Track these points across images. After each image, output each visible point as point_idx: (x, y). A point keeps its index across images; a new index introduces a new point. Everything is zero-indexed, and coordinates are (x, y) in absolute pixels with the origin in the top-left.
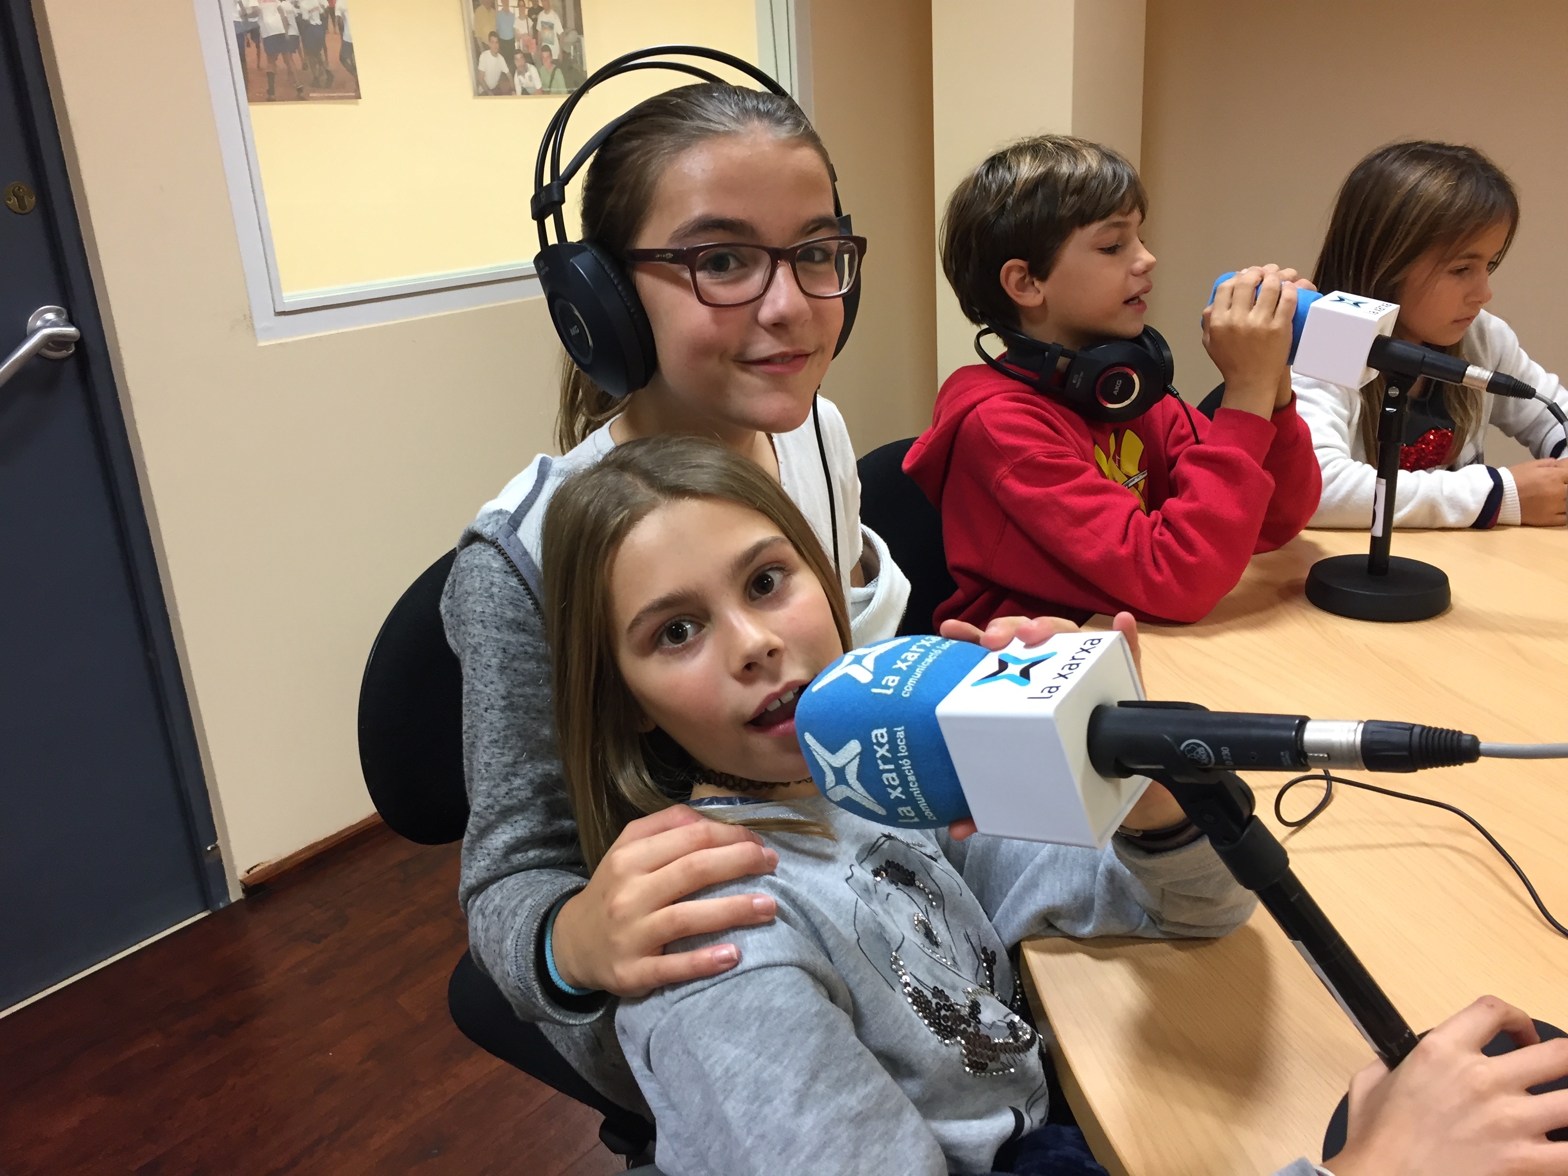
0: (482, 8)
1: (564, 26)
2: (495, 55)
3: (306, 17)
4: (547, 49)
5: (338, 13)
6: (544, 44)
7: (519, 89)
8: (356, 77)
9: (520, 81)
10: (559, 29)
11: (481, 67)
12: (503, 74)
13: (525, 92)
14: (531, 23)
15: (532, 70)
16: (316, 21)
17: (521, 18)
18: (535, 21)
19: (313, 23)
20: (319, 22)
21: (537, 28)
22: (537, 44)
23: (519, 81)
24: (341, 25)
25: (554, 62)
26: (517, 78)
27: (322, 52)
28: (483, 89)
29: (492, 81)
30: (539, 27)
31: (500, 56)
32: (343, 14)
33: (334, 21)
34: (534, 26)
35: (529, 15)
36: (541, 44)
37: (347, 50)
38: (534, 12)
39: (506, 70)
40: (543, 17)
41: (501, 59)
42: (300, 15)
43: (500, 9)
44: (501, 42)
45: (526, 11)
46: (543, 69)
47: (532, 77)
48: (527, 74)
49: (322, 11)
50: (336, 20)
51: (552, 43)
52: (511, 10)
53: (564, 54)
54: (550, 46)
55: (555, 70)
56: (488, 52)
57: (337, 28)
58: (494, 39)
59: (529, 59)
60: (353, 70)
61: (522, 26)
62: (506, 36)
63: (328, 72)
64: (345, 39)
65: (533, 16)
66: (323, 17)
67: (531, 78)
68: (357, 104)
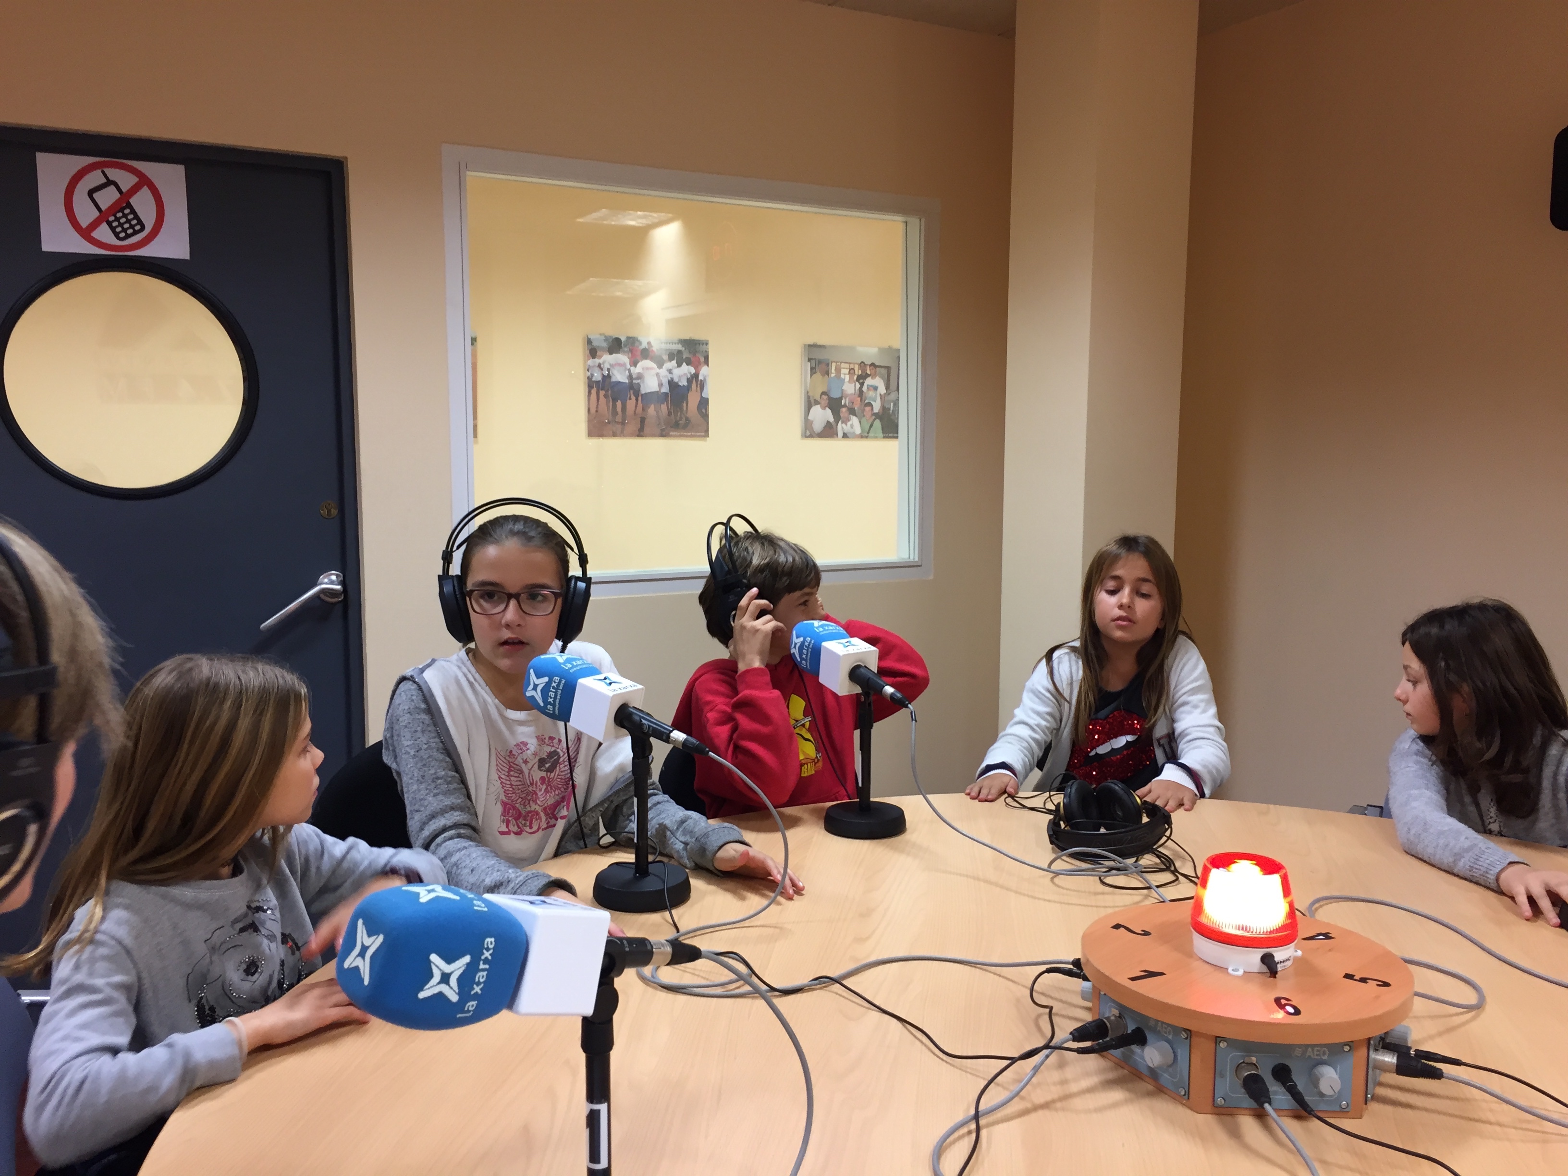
0: (818, 376)
1: (887, 388)
2: (824, 408)
3: (676, 380)
4: (870, 405)
5: (701, 377)
6: (866, 401)
7: (840, 434)
8: (708, 423)
9: (843, 428)
10: (882, 390)
11: (810, 418)
12: (828, 422)
13: (845, 436)
14: (858, 385)
15: (854, 420)
16: (684, 383)
17: (849, 382)
18: (862, 384)
19: (681, 384)
20: (685, 383)
21: (863, 389)
22: (861, 400)
23: (841, 428)
24: (702, 385)
25: (875, 414)
26: (840, 426)
27: (685, 405)
28: (809, 432)
29: (818, 427)
30: (865, 389)
31: (827, 409)
32: (705, 378)
33: (697, 382)
34: (861, 389)
35: (858, 380)
36: (865, 401)
37: (704, 403)
38: (861, 378)
39: (832, 420)
40: (869, 381)
41: (828, 411)
42: (672, 379)
43: (833, 375)
44: (830, 399)
45: (855, 378)
46: (864, 420)
47: (854, 424)
48: (849, 423)
49: (689, 376)
50: (699, 382)
51: (875, 401)
52: (842, 376)
53: (884, 409)
54: (872, 403)
55: (874, 420)
56: (818, 406)
57: (699, 388)
58: (825, 397)
59: (852, 411)
60: (705, 416)
61: (850, 388)
62: (835, 394)
63: (687, 419)
64: (703, 395)
65: (861, 381)
66: (689, 380)
67: (852, 426)
68: (706, 441)
